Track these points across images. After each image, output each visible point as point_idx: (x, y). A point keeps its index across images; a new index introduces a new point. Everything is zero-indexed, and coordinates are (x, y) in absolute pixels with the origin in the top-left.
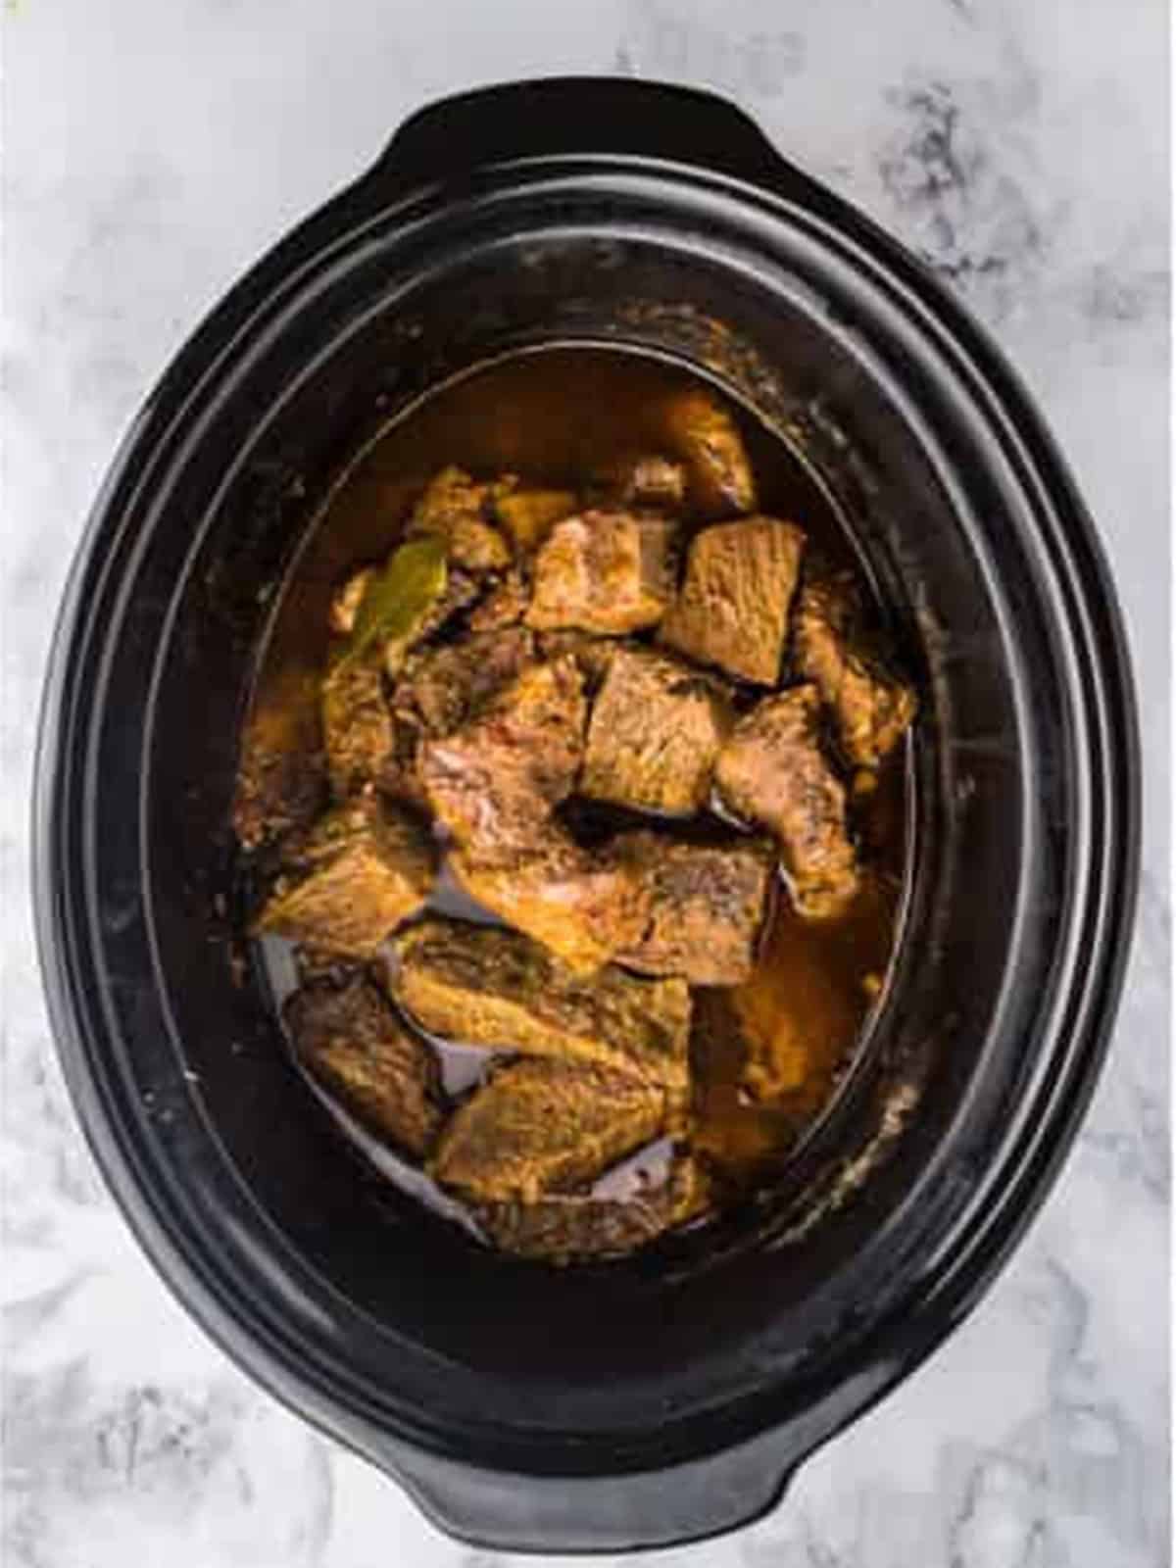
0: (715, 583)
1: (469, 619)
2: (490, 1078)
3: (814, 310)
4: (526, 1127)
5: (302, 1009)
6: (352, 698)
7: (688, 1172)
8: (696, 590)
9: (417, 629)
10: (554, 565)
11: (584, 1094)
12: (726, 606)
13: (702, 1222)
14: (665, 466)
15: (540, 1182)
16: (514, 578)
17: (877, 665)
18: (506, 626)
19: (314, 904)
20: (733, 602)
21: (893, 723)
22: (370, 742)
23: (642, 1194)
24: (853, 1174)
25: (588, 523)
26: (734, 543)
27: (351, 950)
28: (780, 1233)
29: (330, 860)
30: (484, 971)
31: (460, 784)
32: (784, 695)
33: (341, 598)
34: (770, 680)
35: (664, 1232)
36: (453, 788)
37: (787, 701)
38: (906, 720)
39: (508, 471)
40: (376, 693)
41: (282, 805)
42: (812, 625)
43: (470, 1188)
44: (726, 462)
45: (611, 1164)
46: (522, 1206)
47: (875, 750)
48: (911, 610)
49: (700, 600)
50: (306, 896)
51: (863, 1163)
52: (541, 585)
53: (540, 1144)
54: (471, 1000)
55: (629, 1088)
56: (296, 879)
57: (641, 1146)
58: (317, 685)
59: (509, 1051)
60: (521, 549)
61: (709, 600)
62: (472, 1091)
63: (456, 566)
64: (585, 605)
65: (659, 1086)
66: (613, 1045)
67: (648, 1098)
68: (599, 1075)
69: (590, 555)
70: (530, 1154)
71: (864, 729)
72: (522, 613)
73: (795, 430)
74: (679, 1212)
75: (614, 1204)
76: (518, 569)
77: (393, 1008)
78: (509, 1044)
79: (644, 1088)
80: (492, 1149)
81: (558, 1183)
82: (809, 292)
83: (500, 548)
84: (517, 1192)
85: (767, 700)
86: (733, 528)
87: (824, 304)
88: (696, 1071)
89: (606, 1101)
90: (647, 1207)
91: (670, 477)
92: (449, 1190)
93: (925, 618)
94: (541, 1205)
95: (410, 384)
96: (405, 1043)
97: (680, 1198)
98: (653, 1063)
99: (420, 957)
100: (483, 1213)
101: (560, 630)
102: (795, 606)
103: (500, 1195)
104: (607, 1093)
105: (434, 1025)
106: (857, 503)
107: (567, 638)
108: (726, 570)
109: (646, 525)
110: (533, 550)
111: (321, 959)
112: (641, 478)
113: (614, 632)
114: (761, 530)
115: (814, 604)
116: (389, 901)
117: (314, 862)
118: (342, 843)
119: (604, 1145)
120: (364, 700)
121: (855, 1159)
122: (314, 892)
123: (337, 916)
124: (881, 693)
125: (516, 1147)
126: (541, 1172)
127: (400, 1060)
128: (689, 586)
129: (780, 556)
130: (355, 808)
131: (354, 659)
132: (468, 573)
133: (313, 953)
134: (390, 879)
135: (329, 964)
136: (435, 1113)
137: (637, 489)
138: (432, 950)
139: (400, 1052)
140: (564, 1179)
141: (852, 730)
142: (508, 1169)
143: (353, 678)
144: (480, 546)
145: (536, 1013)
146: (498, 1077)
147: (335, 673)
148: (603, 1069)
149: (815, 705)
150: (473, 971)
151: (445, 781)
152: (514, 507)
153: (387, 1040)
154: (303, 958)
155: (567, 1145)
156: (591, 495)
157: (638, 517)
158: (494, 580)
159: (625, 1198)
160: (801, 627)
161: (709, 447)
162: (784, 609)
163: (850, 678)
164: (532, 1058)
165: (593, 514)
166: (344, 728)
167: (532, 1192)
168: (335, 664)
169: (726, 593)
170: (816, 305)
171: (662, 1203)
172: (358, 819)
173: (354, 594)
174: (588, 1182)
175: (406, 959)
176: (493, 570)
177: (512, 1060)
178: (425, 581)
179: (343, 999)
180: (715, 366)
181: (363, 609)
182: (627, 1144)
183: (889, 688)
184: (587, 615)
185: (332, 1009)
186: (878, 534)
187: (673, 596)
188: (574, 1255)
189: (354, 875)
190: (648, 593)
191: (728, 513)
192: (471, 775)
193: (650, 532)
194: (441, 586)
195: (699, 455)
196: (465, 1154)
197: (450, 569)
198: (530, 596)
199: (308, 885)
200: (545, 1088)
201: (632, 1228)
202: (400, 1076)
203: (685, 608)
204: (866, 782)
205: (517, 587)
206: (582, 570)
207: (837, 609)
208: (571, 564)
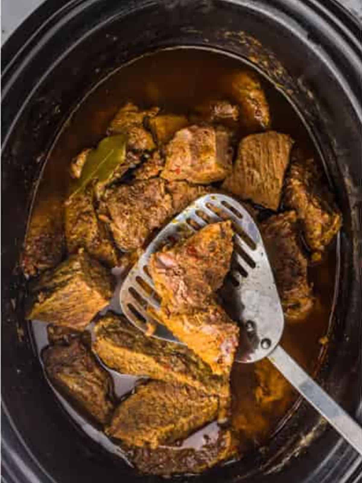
0: (251, 161)
1: (135, 173)
2: (136, 390)
3: (301, 35)
4: (152, 413)
5: (50, 353)
6: (78, 209)
7: (228, 436)
8: (242, 164)
9: (111, 177)
10: (176, 150)
11: (181, 398)
12: (255, 172)
13: (233, 461)
14: (230, 106)
15: (158, 439)
16: (156, 155)
17: (325, 202)
18: (152, 177)
19: (57, 304)
20: (258, 171)
21: (331, 230)
22: (86, 230)
23: (205, 446)
24: (305, 441)
25: (192, 131)
26: (260, 143)
27: (75, 327)
28: (269, 467)
29: (63, 285)
30: (134, 341)
31: (171, 272)
32: (281, 215)
33: (75, 162)
34: (274, 208)
35: (216, 464)
36: (166, 274)
37: (282, 218)
38: (337, 228)
39: (156, 106)
40: (90, 207)
41: (44, 258)
42: (296, 183)
43: (125, 440)
44: (257, 105)
45: (192, 432)
46: (149, 450)
47: (322, 242)
48: (341, 177)
49: (243, 169)
50: (53, 301)
51: (310, 436)
52: (168, 159)
53: (158, 421)
54: (128, 354)
55: (202, 397)
56: (48, 293)
57: (206, 424)
58: (63, 202)
59: (146, 377)
60: (160, 143)
61: (247, 170)
62: (128, 395)
63: (130, 149)
64: (189, 168)
65: (215, 396)
66: (194, 378)
67: (210, 401)
68: (188, 390)
69: (192, 146)
70: (154, 425)
71: (318, 232)
72: (160, 172)
73: (290, 91)
74: (223, 456)
75: (192, 450)
76: (159, 151)
77: (93, 356)
78: (146, 375)
79: (209, 397)
80: (137, 423)
81: (167, 440)
82: (299, 27)
83: (151, 141)
84: (147, 443)
85: (273, 217)
86: (259, 137)
87: (306, 33)
88: (233, 390)
89: (190, 402)
90: (208, 453)
91: (231, 111)
92: (116, 441)
93: (348, 182)
94: (158, 450)
95: (111, 63)
96: (97, 372)
97: (224, 448)
98: (213, 386)
99: (105, 333)
100: (132, 453)
101: (178, 180)
102: (287, 174)
103: (139, 444)
104: (191, 399)
105: (111, 364)
106: (318, 125)
107: (180, 184)
108: (255, 155)
109: (219, 133)
110: (166, 143)
111: (60, 331)
112: (217, 111)
113: (202, 182)
114: (272, 137)
115: (297, 173)
116: (91, 303)
117: (56, 285)
118: (69, 276)
119: (189, 423)
120: (84, 210)
121: (306, 434)
122: (56, 300)
123: (67, 310)
124: (326, 216)
125: (148, 422)
126: (158, 434)
127: (95, 380)
128: (238, 162)
129: (281, 150)
130: (76, 260)
131: (81, 191)
132: (135, 152)
133: (56, 328)
134: (91, 293)
135: (63, 333)
136: (110, 405)
137: (216, 117)
138: (111, 330)
139: (95, 375)
140: (168, 438)
141: (312, 233)
142: (143, 432)
143: (79, 199)
144: (142, 140)
145: (158, 361)
146: (140, 389)
147: (71, 197)
148: (189, 387)
149: (295, 220)
150: (129, 341)
151: (164, 271)
152: (158, 122)
153: (89, 370)
154: (52, 331)
155: (171, 422)
156: (193, 118)
157: (215, 129)
158: (147, 156)
159: (198, 448)
160: (290, 183)
161: (250, 98)
162: (282, 174)
163: (312, 208)
164: (157, 381)
165: (194, 127)
166: (75, 224)
167: (154, 444)
168: (72, 192)
169: (255, 166)
170: (302, 33)
171: (215, 451)
172: (77, 265)
173: (81, 161)
174: (181, 440)
175: (98, 334)
176: (146, 151)
177: (146, 382)
178: (115, 155)
179: (70, 349)
180: (253, 60)
181: (85, 168)
182: (199, 422)
183: (330, 213)
184: (190, 174)
185: (65, 354)
186: (328, 142)
187: (230, 167)
188: (172, 474)
189: (74, 291)
190: (219, 164)
191: (258, 129)
192: (177, 269)
193: (220, 136)
194: (123, 158)
195: (246, 101)
196: (123, 424)
197: (127, 151)
198: (163, 165)
199: (54, 296)
200: (162, 395)
201: (200, 462)
202: (95, 388)
203: (236, 172)
204: (317, 257)
205: (158, 159)
206: (188, 153)
207: (307, 175)
208: (183, 149)
